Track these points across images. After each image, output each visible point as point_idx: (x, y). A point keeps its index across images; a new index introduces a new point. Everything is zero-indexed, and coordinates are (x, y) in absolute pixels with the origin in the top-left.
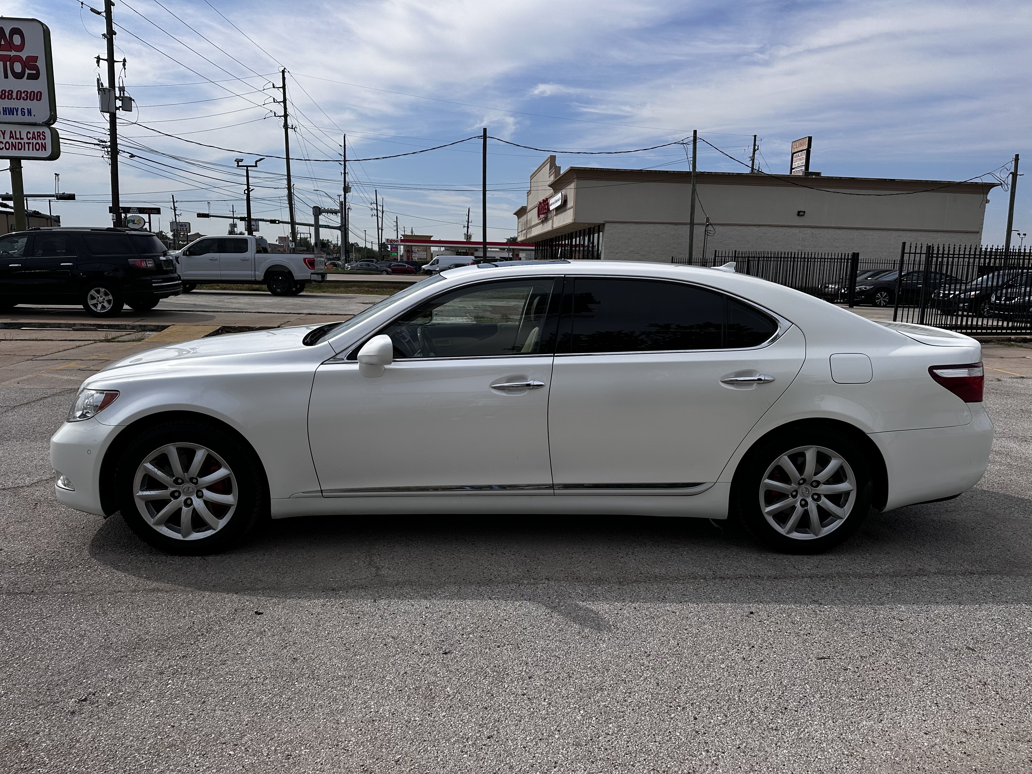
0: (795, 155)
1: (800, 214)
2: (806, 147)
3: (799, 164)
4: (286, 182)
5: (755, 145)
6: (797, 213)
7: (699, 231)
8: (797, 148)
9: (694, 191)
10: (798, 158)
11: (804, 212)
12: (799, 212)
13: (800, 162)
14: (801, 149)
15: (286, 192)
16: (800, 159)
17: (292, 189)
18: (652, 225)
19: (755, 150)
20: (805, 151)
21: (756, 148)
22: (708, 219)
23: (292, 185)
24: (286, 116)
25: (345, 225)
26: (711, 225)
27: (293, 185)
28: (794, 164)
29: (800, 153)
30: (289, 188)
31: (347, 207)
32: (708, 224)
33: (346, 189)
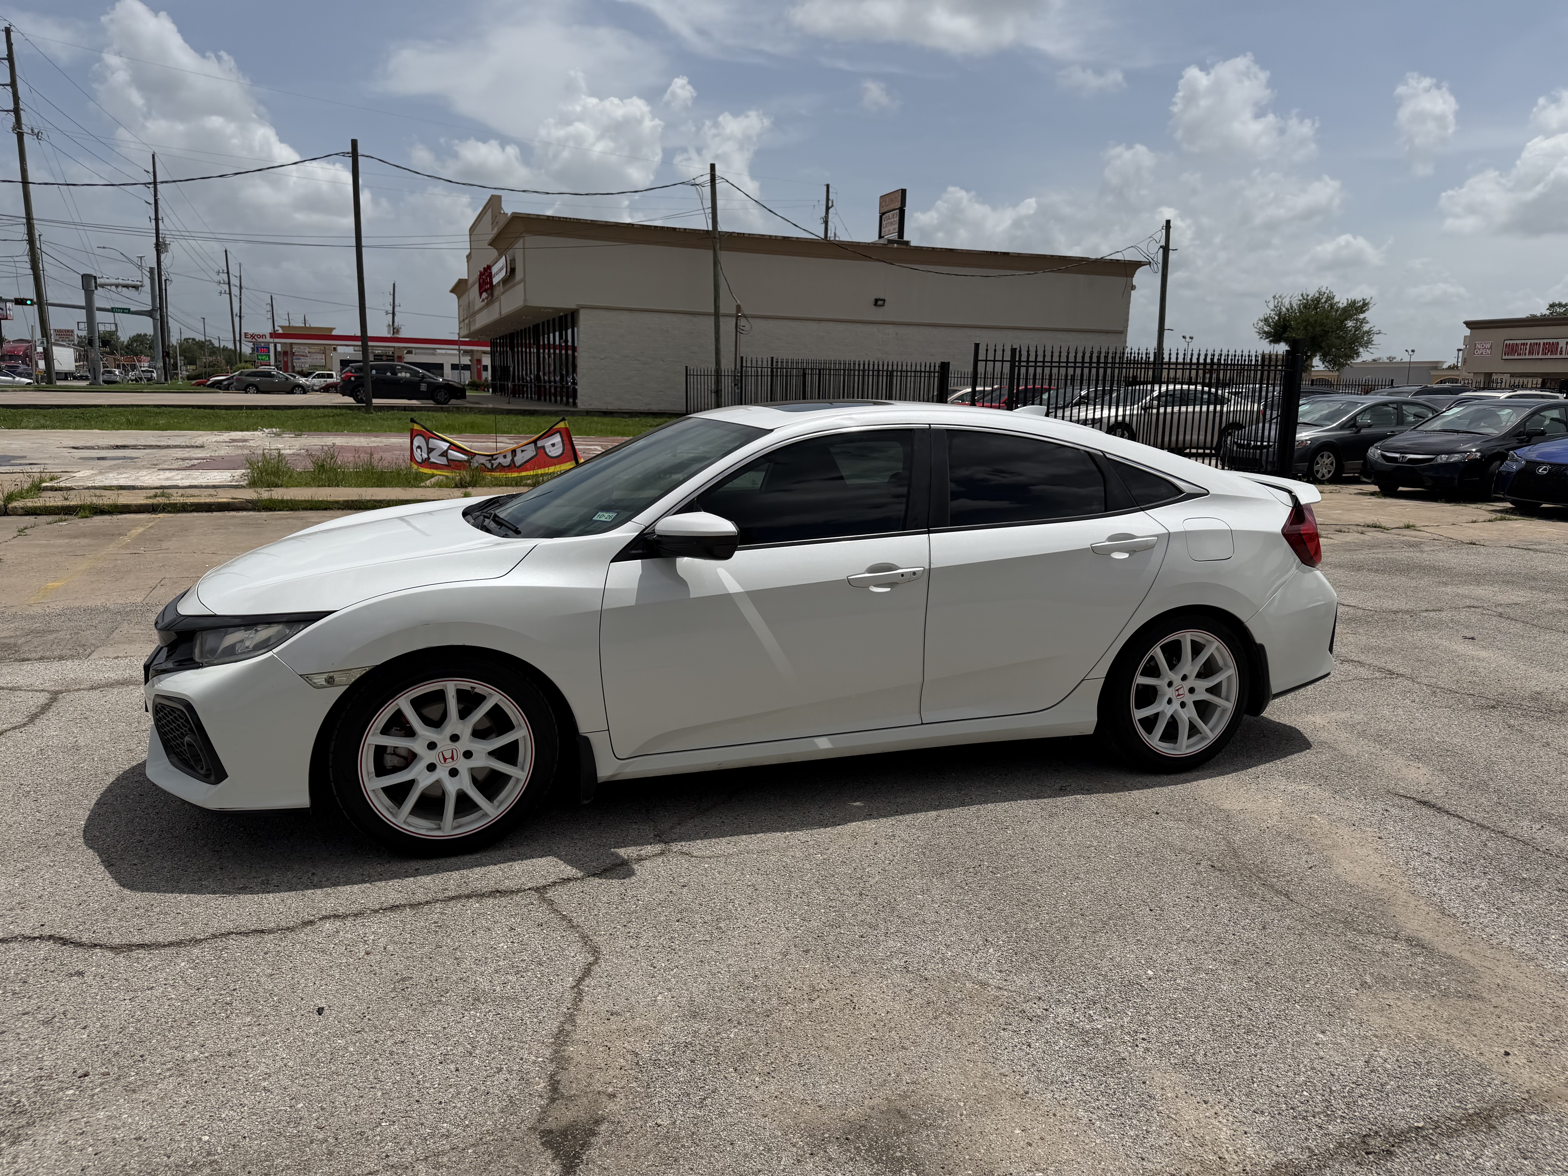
0: (884, 216)
1: (878, 302)
2: (898, 205)
3: (890, 230)
4: (23, 229)
5: (828, 199)
6: (873, 303)
7: (727, 326)
8: (887, 205)
9: (716, 262)
10: (889, 221)
11: (884, 300)
12: (876, 301)
13: (891, 228)
14: (892, 207)
15: (25, 246)
16: (892, 224)
17: (38, 243)
18: (657, 315)
19: (828, 209)
20: (898, 211)
21: (830, 205)
22: (739, 308)
23: (37, 236)
24: (17, 111)
25: (161, 308)
26: (745, 317)
27: (40, 236)
28: (883, 230)
29: (890, 214)
30: (31, 241)
31: (163, 278)
32: (738, 314)
33: (160, 247)
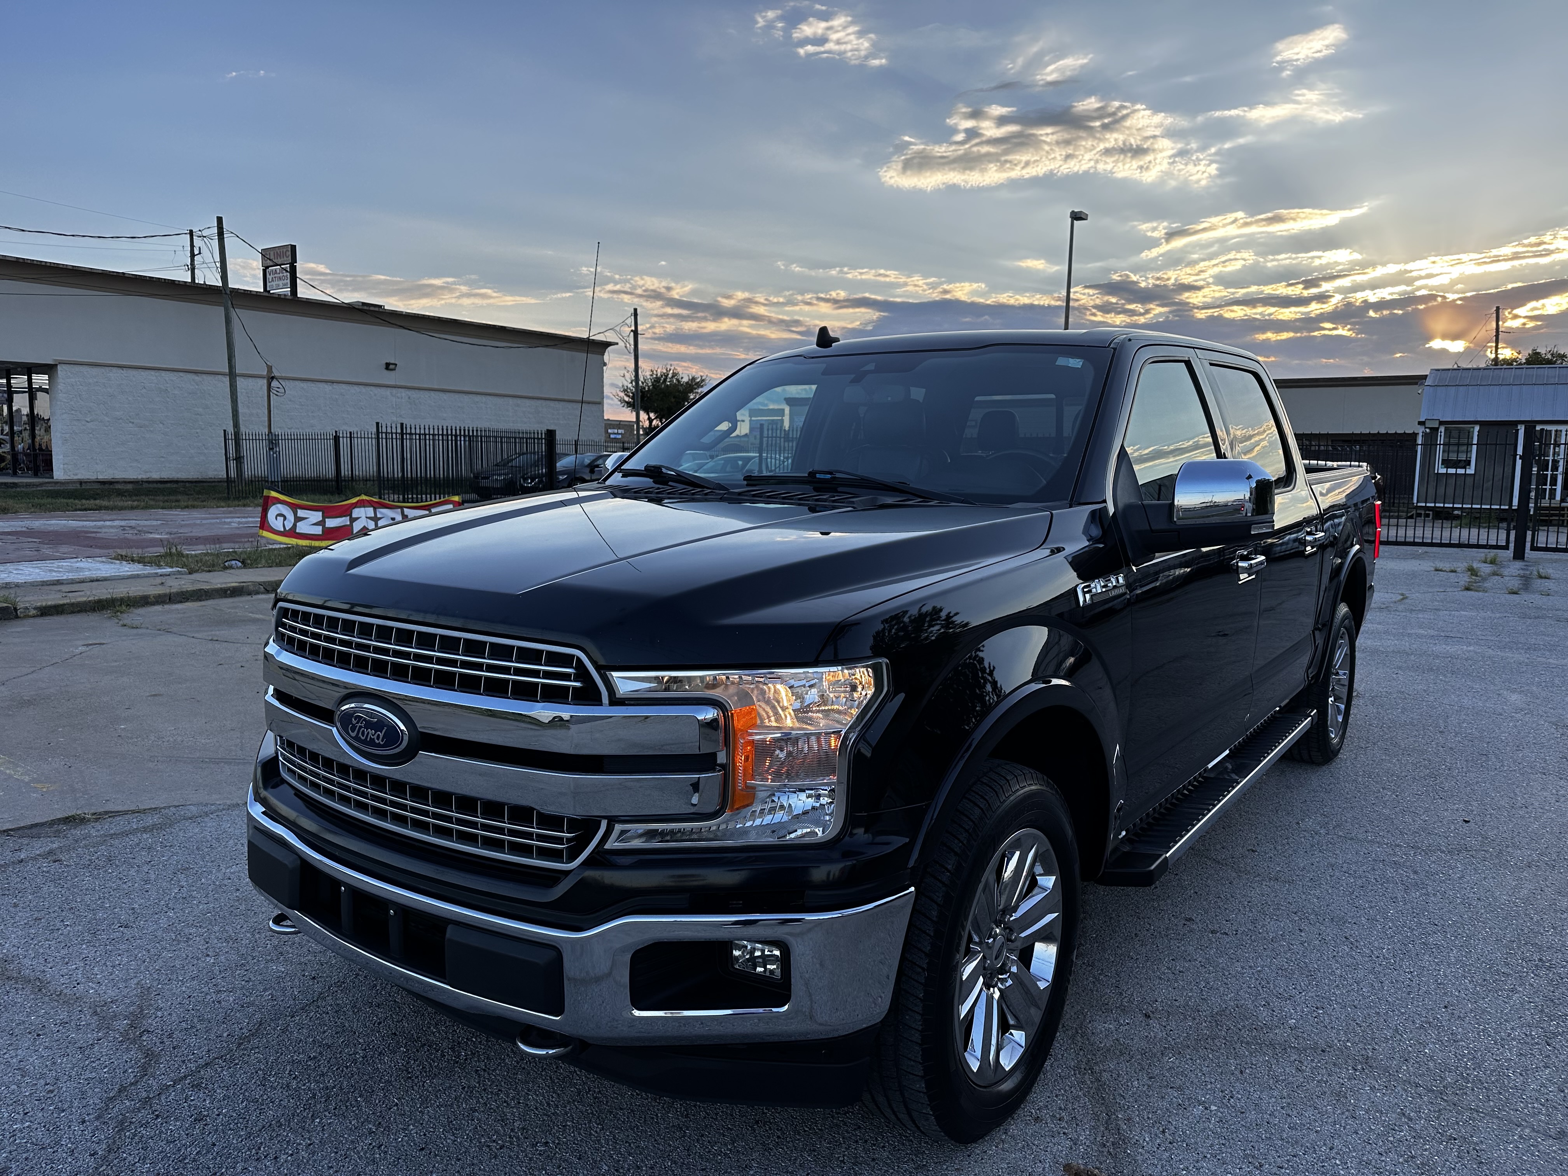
0: (269, 269)
1: (389, 367)
2: (287, 260)
3: (278, 285)
5: (192, 246)
6: (384, 366)
8: (270, 259)
9: (228, 320)
10: (276, 275)
13: (280, 282)
14: (278, 261)
16: (280, 279)
18: (153, 372)
20: (287, 266)
21: (196, 252)
22: (270, 368)
26: (276, 378)
28: (268, 284)
29: (277, 268)
32: (272, 376)
